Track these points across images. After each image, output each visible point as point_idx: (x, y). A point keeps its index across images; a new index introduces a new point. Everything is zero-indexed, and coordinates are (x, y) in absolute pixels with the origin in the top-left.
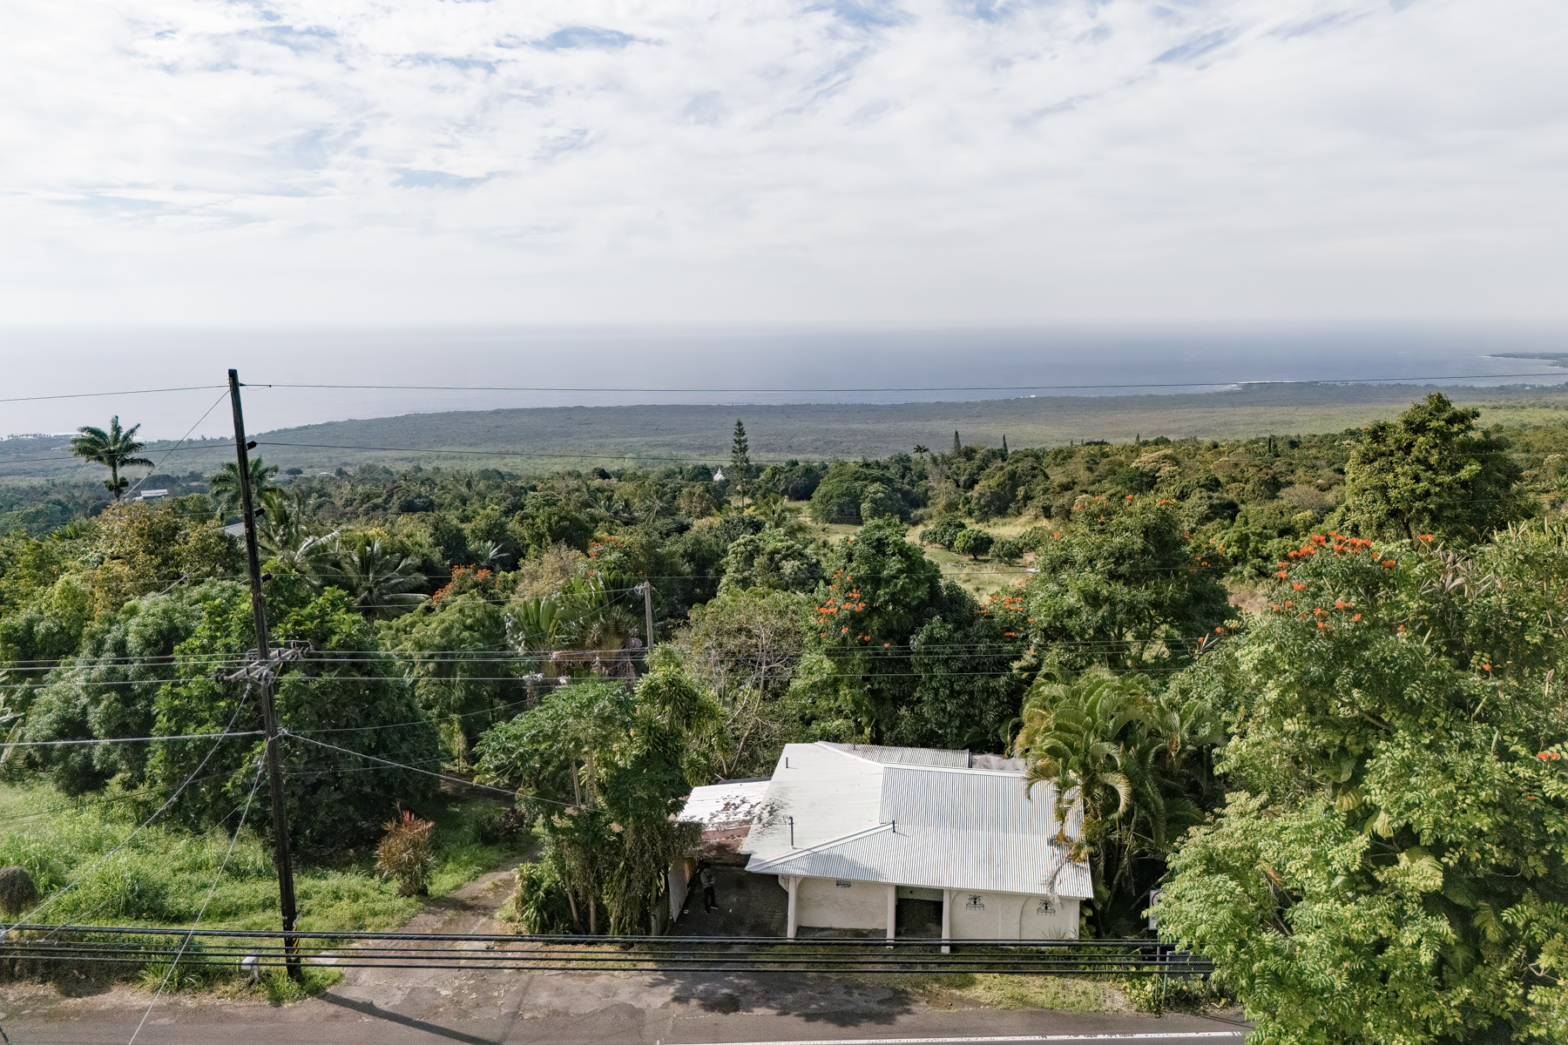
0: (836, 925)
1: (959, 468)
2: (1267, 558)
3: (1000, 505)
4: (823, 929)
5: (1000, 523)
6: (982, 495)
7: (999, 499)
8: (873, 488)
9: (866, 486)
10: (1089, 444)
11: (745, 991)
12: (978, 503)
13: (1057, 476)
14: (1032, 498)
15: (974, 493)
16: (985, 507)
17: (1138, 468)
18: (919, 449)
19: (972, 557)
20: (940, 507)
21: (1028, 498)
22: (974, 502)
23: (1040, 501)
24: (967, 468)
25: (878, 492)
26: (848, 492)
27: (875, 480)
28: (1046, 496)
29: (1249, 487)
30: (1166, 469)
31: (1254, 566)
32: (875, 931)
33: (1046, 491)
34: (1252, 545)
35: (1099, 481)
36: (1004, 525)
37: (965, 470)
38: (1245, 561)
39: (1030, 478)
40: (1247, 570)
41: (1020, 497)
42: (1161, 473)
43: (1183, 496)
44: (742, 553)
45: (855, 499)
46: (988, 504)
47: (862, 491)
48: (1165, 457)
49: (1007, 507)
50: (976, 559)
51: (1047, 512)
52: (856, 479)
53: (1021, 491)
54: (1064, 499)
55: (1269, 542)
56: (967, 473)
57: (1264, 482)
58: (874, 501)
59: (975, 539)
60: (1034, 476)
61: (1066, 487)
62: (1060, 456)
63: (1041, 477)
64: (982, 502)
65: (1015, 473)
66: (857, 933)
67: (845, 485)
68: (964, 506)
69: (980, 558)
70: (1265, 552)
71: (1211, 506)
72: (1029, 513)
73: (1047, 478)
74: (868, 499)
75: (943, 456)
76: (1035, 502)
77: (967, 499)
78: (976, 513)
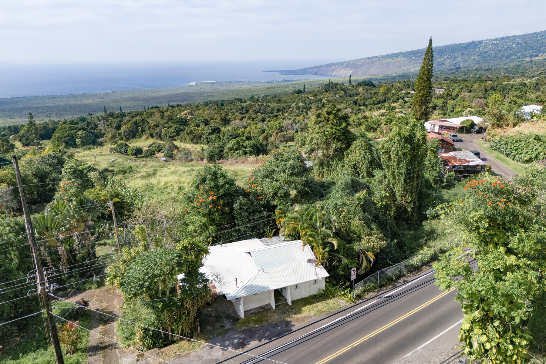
0: (253, 307)
1: (112, 122)
2: (246, 147)
3: (133, 134)
4: (250, 310)
5: (134, 141)
6: (125, 131)
7: (132, 132)
8: (80, 132)
9: (76, 132)
10: (152, 108)
11: (244, 339)
12: (124, 135)
13: (152, 122)
14: (144, 131)
15: (122, 130)
16: (127, 136)
17: (180, 117)
18: (90, 114)
19: (135, 156)
20: (109, 137)
21: (143, 131)
22: (122, 134)
23: (148, 132)
24: (116, 121)
25: (82, 134)
26: (69, 135)
27: (79, 129)
28: (150, 130)
29: (218, 121)
30: (190, 117)
31: (243, 150)
32: (266, 305)
33: (150, 128)
34: (241, 144)
35: (168, 123)
36: (136, 141)
37: (115, 122)
38: (240, 149)
39: (142, 123)
40: (241, 152)
41: (140, 131)
42: (188, 118)
43: (197, 126)
44: (69, 172)
45: (73, 138)
46: (128, 135)
47: (75, 134)
48: (189, 113)
49: (135, 135)
50: (136, 157)
51: (152, 136)
52: (71, 130)
53: (140, 129)
54: (158, 130)
55: (246, 142)
56: (116, 123)
57: (222, 119)
58: (81, 138)
59: (136, 150)
60: (144, 123)
61: (157, 126)
62: (148, 114)
63: (146, 123)
64: (126, 134)
65: (136, 122)
66: (262, 307)
67: (67, 133)
68: (119, 136)
69: (138, 156)
70: (245, 145)
71: (212, 130)
72: (144, 137)
73: (149, 123)
74: (79, 137)
75: (101, 117)
76: (146, 132)
77: (119, 133)
78: (124, 138)
